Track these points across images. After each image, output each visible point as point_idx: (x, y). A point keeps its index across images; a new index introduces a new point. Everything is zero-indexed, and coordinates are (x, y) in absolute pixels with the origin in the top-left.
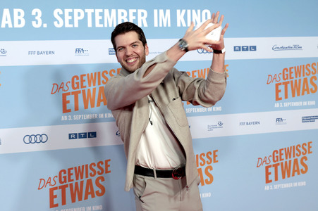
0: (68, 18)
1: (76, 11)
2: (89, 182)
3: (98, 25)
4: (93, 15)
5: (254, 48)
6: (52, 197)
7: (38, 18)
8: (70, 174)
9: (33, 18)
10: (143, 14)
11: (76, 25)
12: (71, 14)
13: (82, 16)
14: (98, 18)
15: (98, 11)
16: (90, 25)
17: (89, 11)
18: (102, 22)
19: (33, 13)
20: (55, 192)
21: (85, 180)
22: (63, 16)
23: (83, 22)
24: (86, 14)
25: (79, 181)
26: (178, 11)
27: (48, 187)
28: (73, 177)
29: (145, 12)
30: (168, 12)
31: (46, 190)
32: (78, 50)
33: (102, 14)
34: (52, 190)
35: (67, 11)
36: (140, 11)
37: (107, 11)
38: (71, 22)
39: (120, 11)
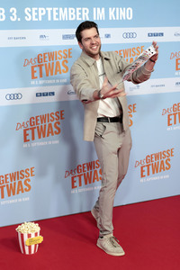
0: (34, 14)
1: (40, 9)
2: (50, 125)
3: (55, 19)
4: (52, 11)
5: (162, 34)
6: (25, 135)
7: (14, 14)
8: (37, 120)
9: (11, 14)
10: (86, 11)
11: (40, 19)
12: (37, 11)
13: (44, 13)
14: (55, 14)
15: (55, 9)
16: (49, 19)
17: (49, 9)
18: (58, 16)
19: (11, 11)
20: (27, 132)
21: (47, 124)
22: (31, 13)
23: (45, 17)
24: (47, 11)
25: (43, 125)
26: (110, 9)
27: (23, 128)
28: (39, 122)
29: (87, 10)
30: (103, 9)
31: (21, 131)
32: (41, 36)
33: (58, 11)
34: (25, 131)
35: (34, 9)
36: (84, 9)
37: (61, 9)
38: (37, 17)
39: (70, 9)
